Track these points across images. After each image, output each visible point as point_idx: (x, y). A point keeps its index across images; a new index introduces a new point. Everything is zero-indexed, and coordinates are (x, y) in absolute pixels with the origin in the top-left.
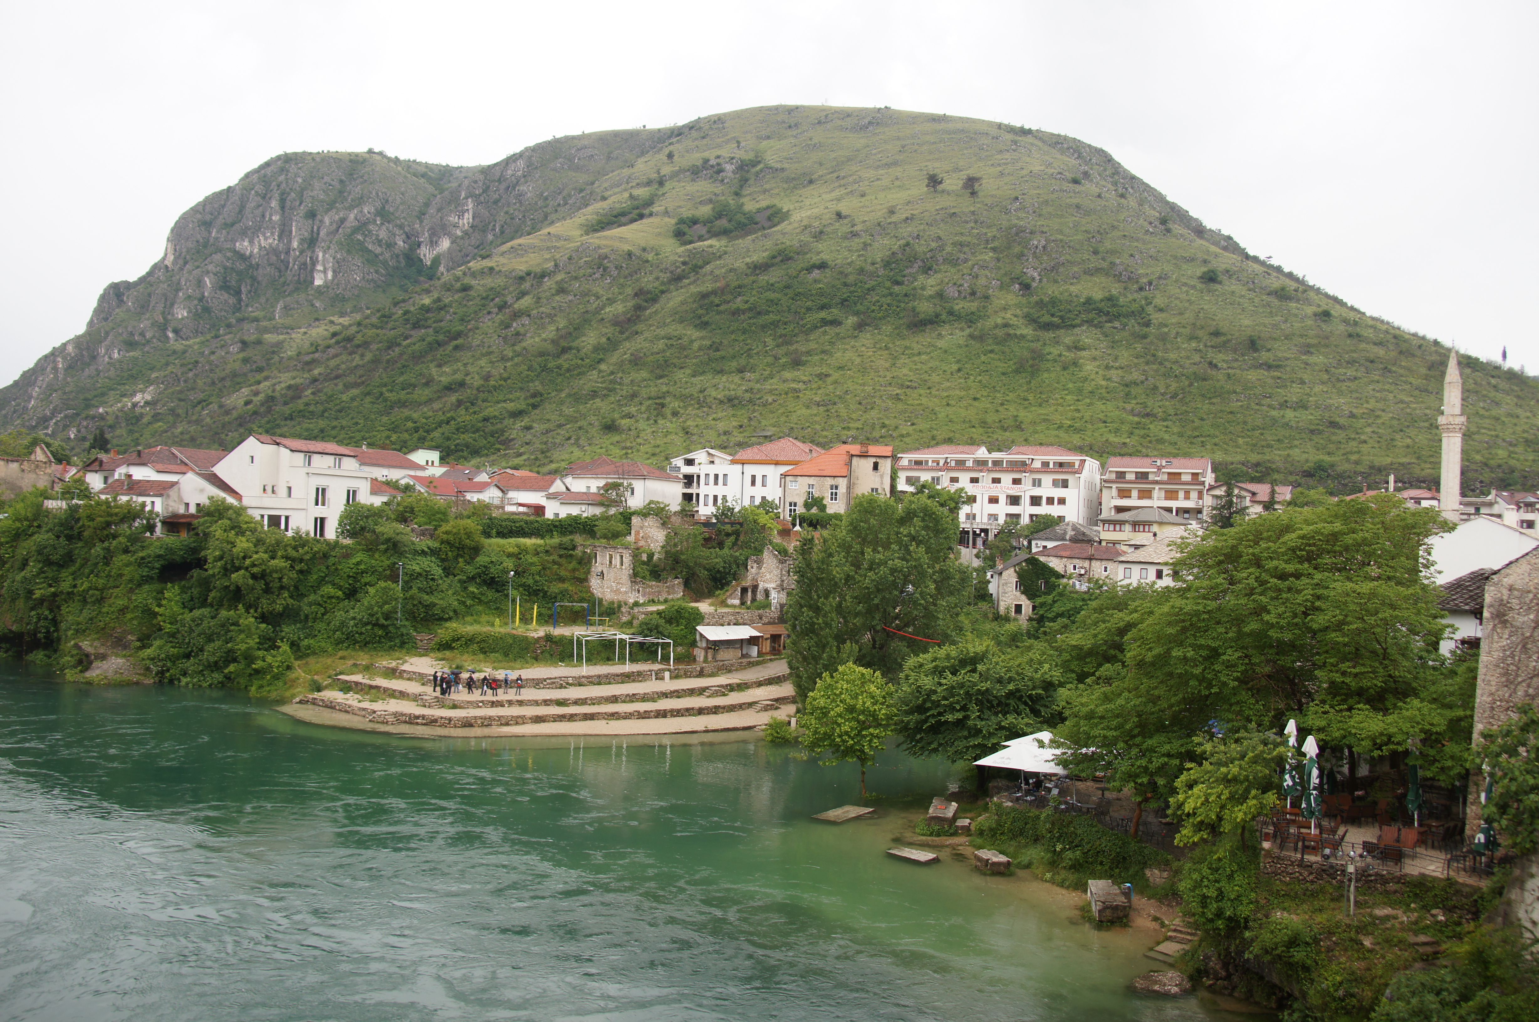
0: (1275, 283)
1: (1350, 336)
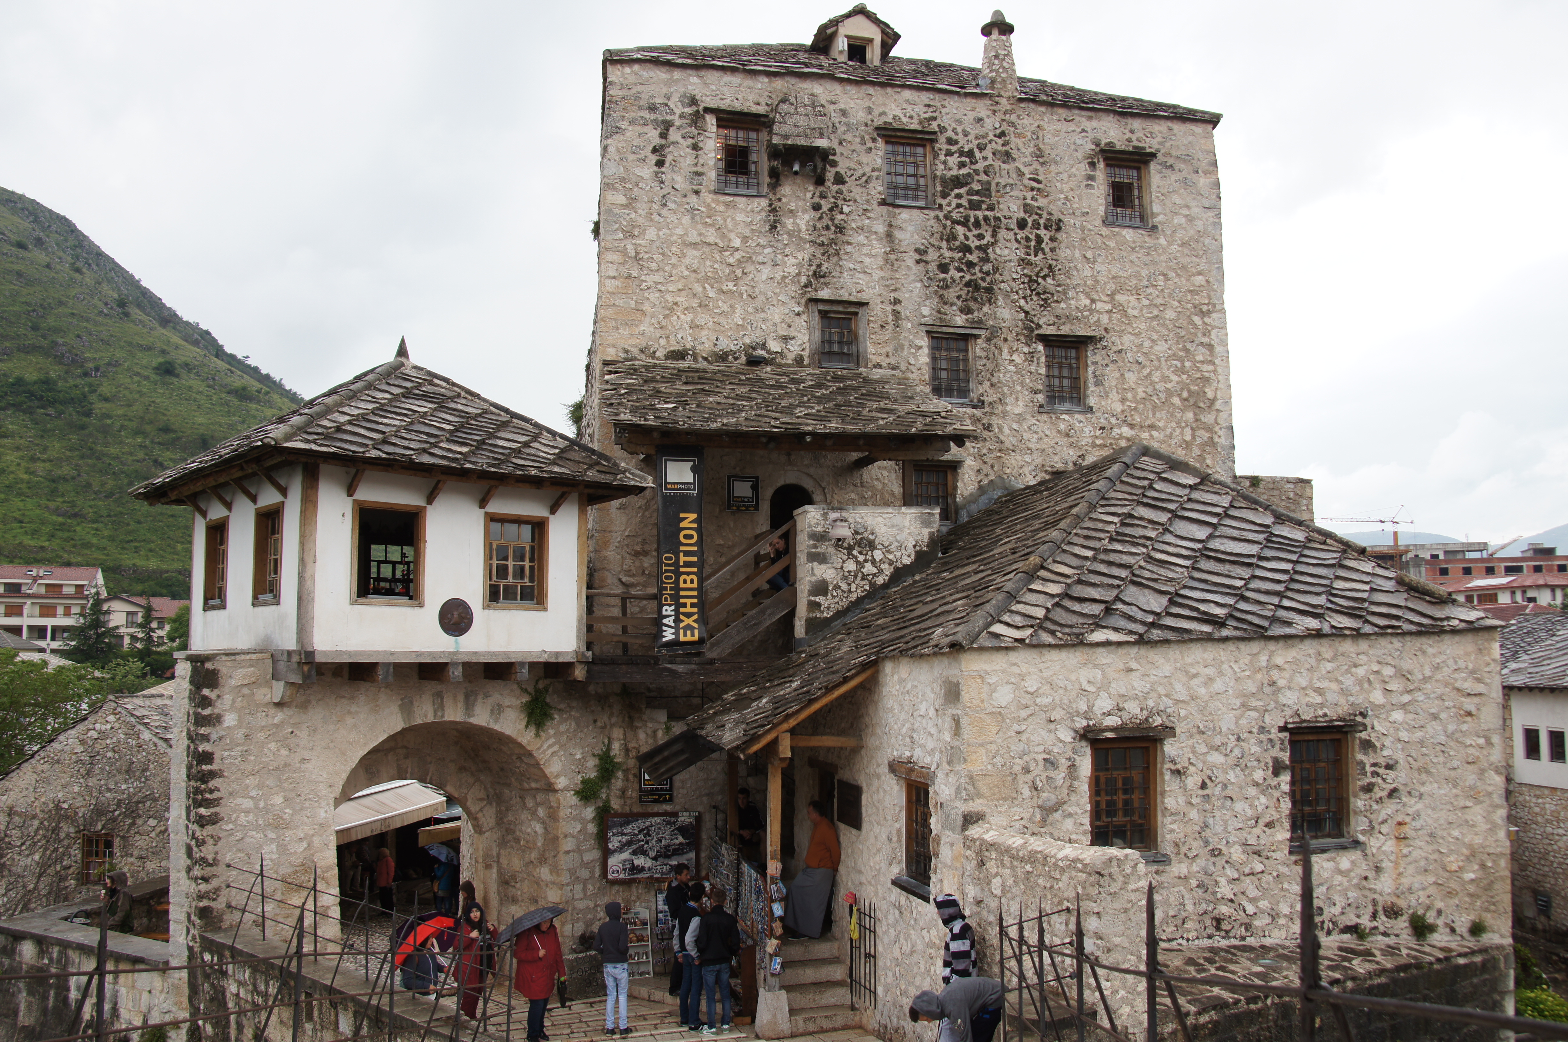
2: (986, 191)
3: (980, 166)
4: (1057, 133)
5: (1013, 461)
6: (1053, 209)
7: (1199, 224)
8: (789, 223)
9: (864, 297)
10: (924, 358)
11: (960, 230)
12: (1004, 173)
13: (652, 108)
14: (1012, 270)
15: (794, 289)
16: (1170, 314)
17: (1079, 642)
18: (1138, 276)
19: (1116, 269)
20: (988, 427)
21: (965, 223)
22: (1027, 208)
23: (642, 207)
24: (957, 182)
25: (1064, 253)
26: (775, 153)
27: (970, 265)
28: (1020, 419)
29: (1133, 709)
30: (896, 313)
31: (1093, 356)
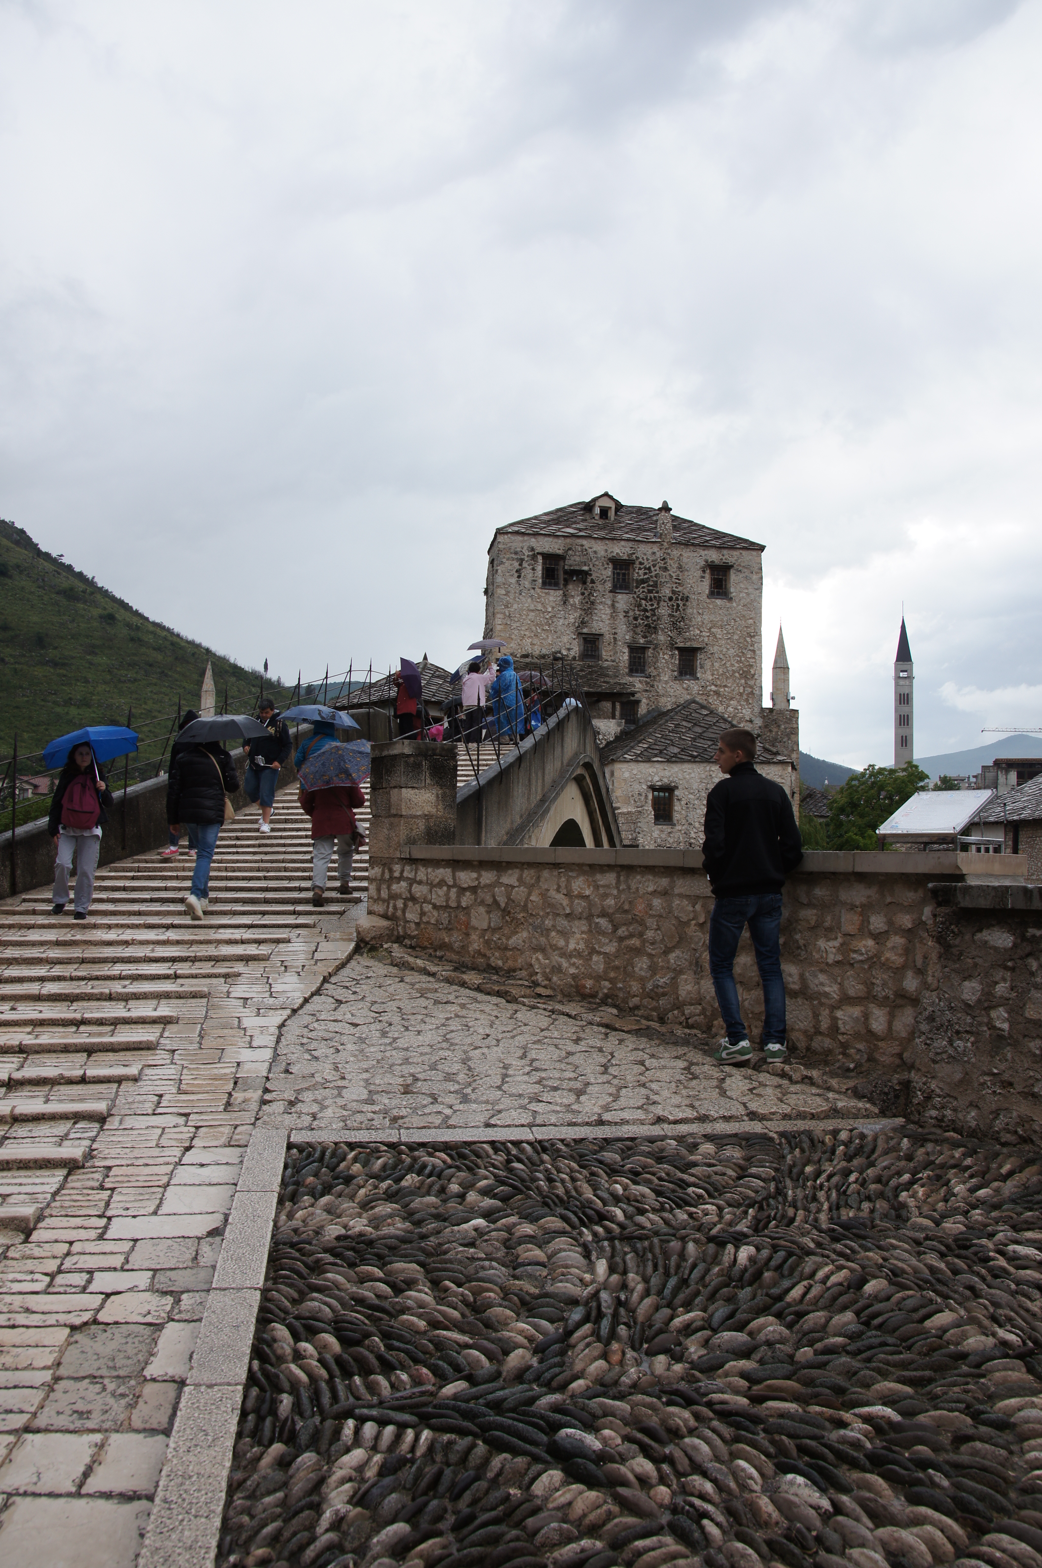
0: (64, 582)
1: (132, 639)
2: (655, 585)
3: (653, 574)
4: (688, 557)
5: (663, 700)
6: (685, 592)
7: (752, 597)
8: (571, 601)
9: (602, 631)
10: (626, 657)
11: (643, 602)
12: (664, 577)
13: (516, 553)
14: (666, 619)
15: (572, 629)
16: (736, 637)
17: (649, 761)
18: (722, 620)
19: (712, 617)
20: (652, 686)
21: (645, 599)
22: (673, 592)
23: (512, 596)
24: (643, 581)
25: (689, 611)
26: (566, 572)
27: (647, 617)
28: (666, 682)
29: (666, 780)
30: (615, 639)
31: (700, 656)
